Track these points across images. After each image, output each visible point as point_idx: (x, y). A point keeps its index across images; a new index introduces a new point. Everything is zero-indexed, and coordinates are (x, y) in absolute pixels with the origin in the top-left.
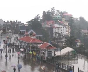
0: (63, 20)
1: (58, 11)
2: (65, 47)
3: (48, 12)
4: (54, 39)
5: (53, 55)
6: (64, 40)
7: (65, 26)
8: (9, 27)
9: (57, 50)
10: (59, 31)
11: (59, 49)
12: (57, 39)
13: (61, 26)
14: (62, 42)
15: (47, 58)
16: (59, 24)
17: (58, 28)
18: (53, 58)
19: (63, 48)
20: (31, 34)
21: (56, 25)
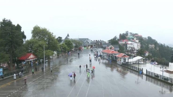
0: (135, 39)
1: (131, 33)
2: (136, 56)
3: (124, 34)
4: (128, 51)
5: (127, 61)
6: (135, 51)
7: (137, 42)
8: (95, 44)
9: (130, 58)
10: (132, 46)
11: (131, 57)
12: (130, 51)
13: (133, 43)
14: (134, 53)
15: (123, 63)
16: (132, 41)
17: (131, 44)
18: (127, 63)
19: (135, 56)
20: (111, 48)
21: (130, 42)
